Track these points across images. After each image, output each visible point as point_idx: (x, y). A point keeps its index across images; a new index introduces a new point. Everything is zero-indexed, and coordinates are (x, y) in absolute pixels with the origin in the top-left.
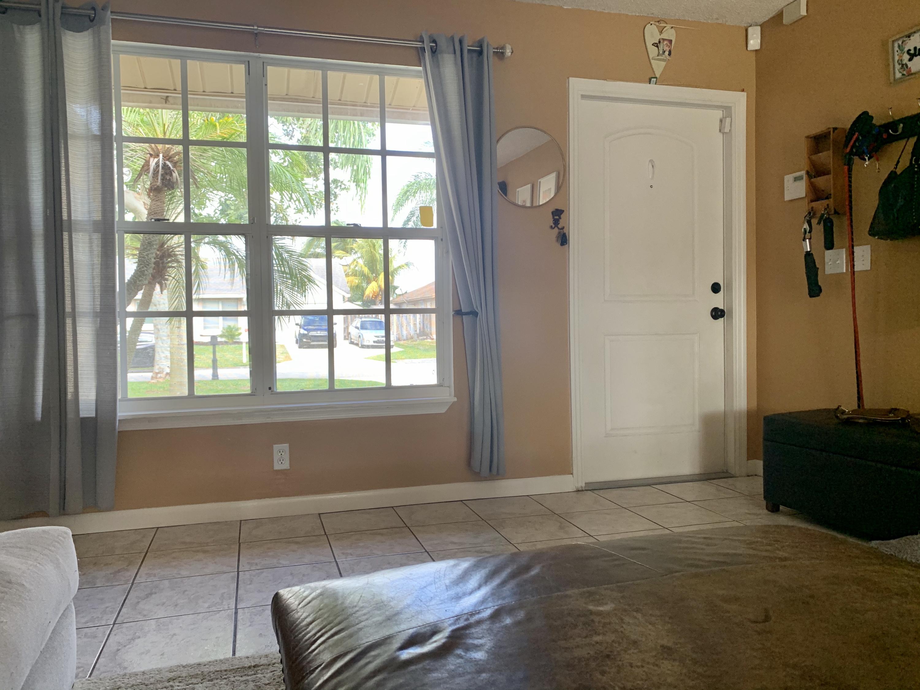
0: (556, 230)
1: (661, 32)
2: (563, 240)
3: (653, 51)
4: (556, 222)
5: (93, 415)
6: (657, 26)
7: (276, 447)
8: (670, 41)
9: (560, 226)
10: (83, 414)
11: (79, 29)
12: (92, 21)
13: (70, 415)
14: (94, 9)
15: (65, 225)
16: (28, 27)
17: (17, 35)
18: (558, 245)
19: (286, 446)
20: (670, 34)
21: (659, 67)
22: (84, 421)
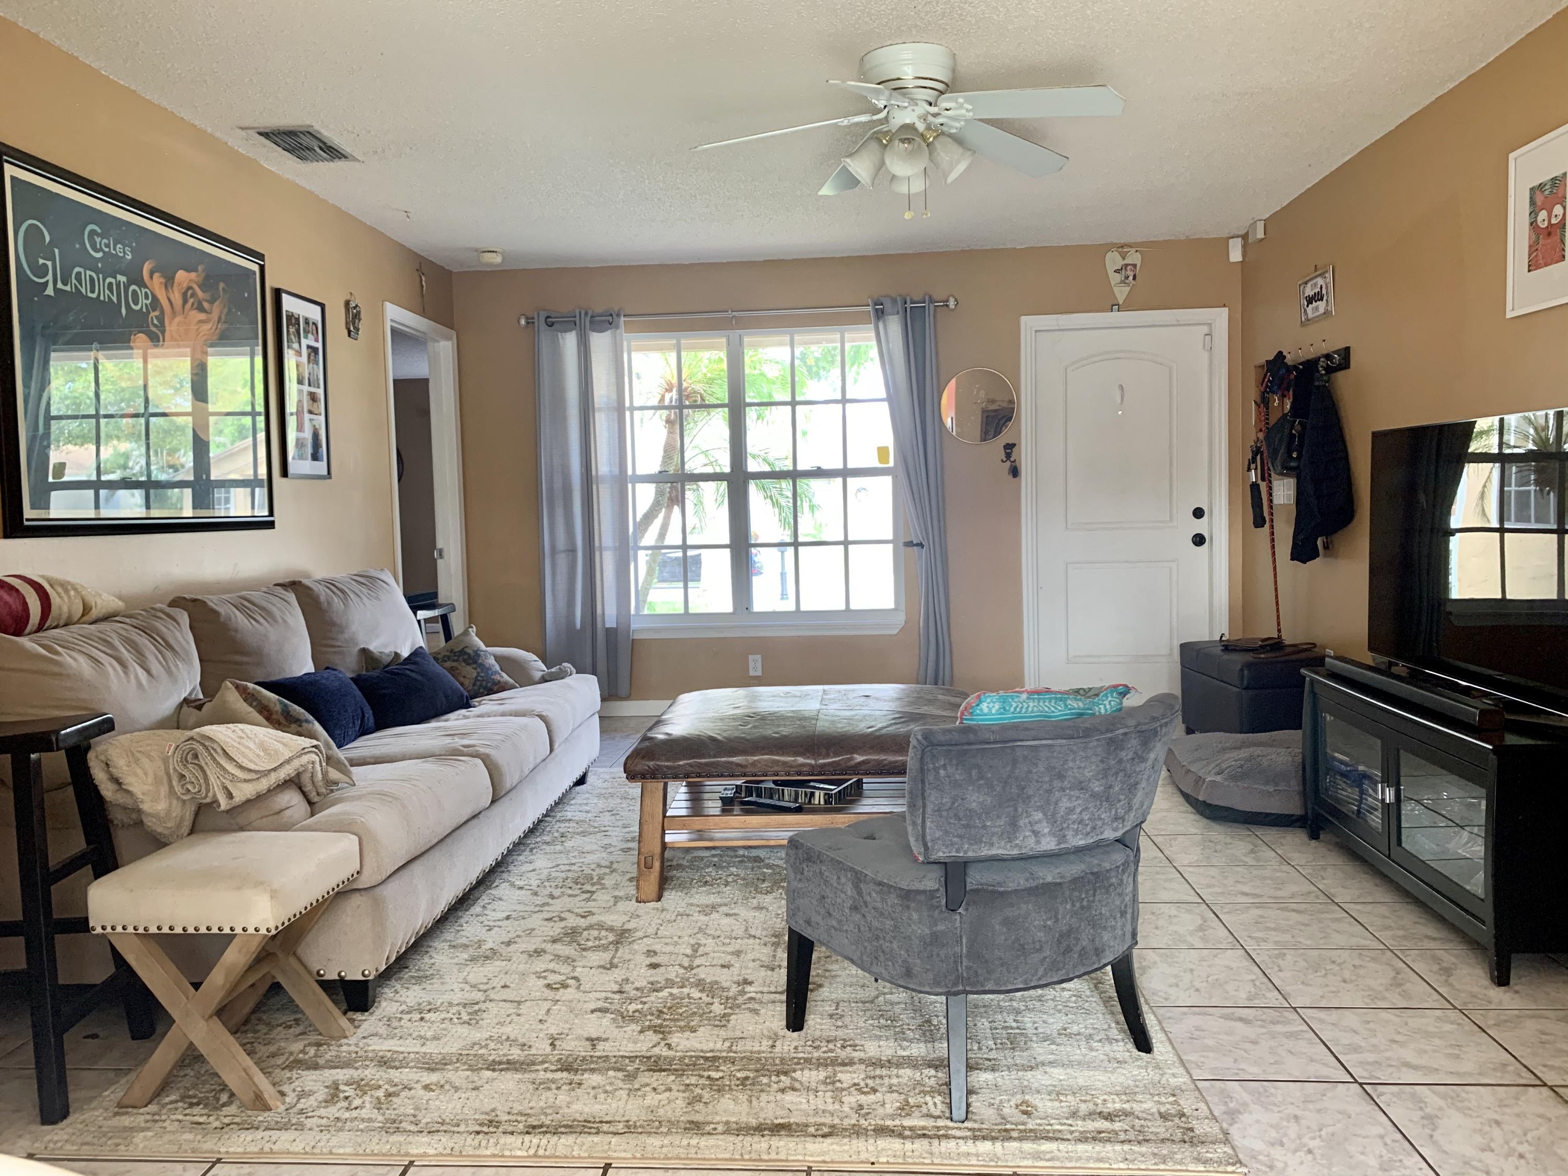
0: (1008, 464)
1: (1124, 259)
2: (1015, 472)
3: (1115, 278)
4: (1008, 456)
5: (615, 626)
6: (1119, 253)
7: (751, 657)
8: (1135, 266)
9: (1012, 459)
10: (608, 625)
11: (601, 331)
12: (610, 324)
13: (599, 625)
14: (611, 315)
15: (594, 479)
16: (568, 334)
17: (561, 340)
18: (1011, 477)
19: (759, 657)
20: (1134, 258)
21: (1121, 293)
22: (608, 631)
